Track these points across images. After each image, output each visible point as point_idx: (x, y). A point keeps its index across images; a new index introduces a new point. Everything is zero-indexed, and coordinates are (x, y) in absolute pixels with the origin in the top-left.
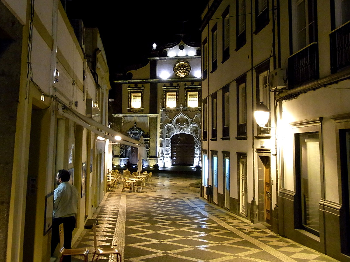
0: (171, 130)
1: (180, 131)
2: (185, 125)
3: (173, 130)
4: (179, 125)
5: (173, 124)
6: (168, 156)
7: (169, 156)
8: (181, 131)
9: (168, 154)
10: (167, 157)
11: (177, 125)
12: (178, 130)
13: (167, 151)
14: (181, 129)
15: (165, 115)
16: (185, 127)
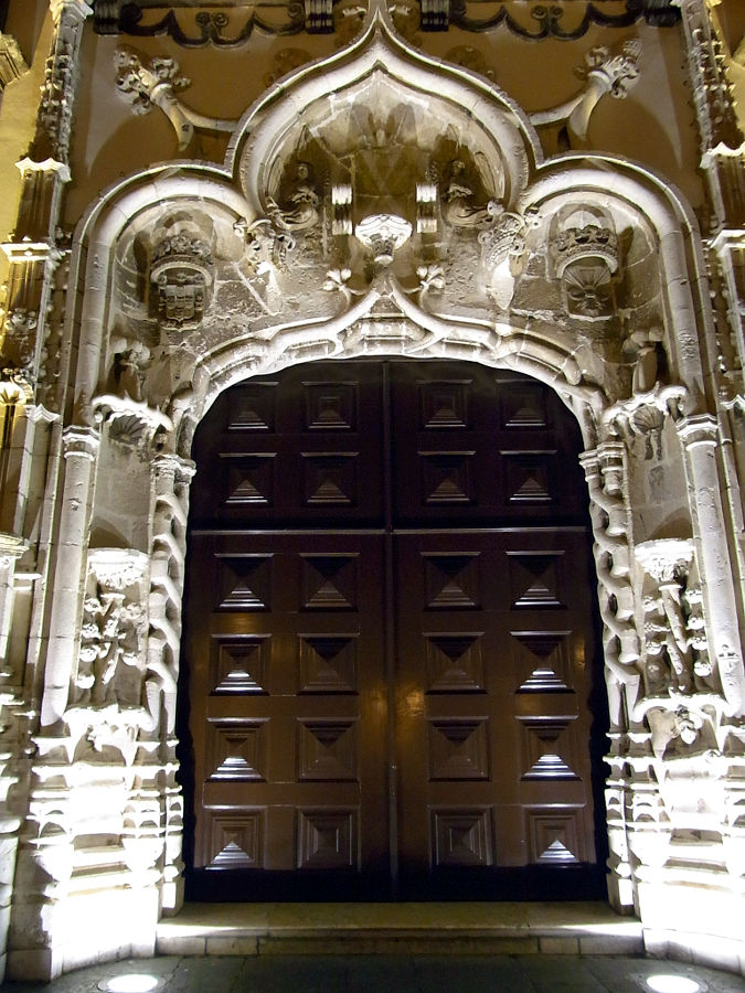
0: (200, 297)
1: (356, 300)
2: (426, 211)
3: (237, 294)
4: (342, 212)
5: (233, 184)
6: (117, 726)
7: (145, 721)
8: (363, 309)
9: (131, 692)
10: (113, 757)
11: (309, 217)
12: (315, 300)
13: (111, 630)
14: (367, 277)
15: (125, 71)
16: (427, 252)
